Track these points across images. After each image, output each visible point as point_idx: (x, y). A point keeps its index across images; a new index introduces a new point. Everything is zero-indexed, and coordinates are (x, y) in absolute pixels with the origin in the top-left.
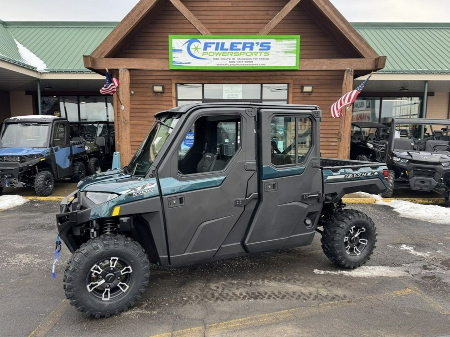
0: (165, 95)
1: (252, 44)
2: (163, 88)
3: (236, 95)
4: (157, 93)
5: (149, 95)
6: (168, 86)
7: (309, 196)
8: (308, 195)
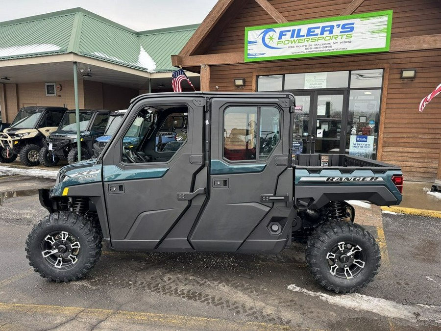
0: (246, 88)
1: (332, 27)
2: (244, 81)
3: (319, 84)
4: (238, 86)
5: (231, 89)
6: (249, 79)
7: (270, 198)
8: (269, 196)
